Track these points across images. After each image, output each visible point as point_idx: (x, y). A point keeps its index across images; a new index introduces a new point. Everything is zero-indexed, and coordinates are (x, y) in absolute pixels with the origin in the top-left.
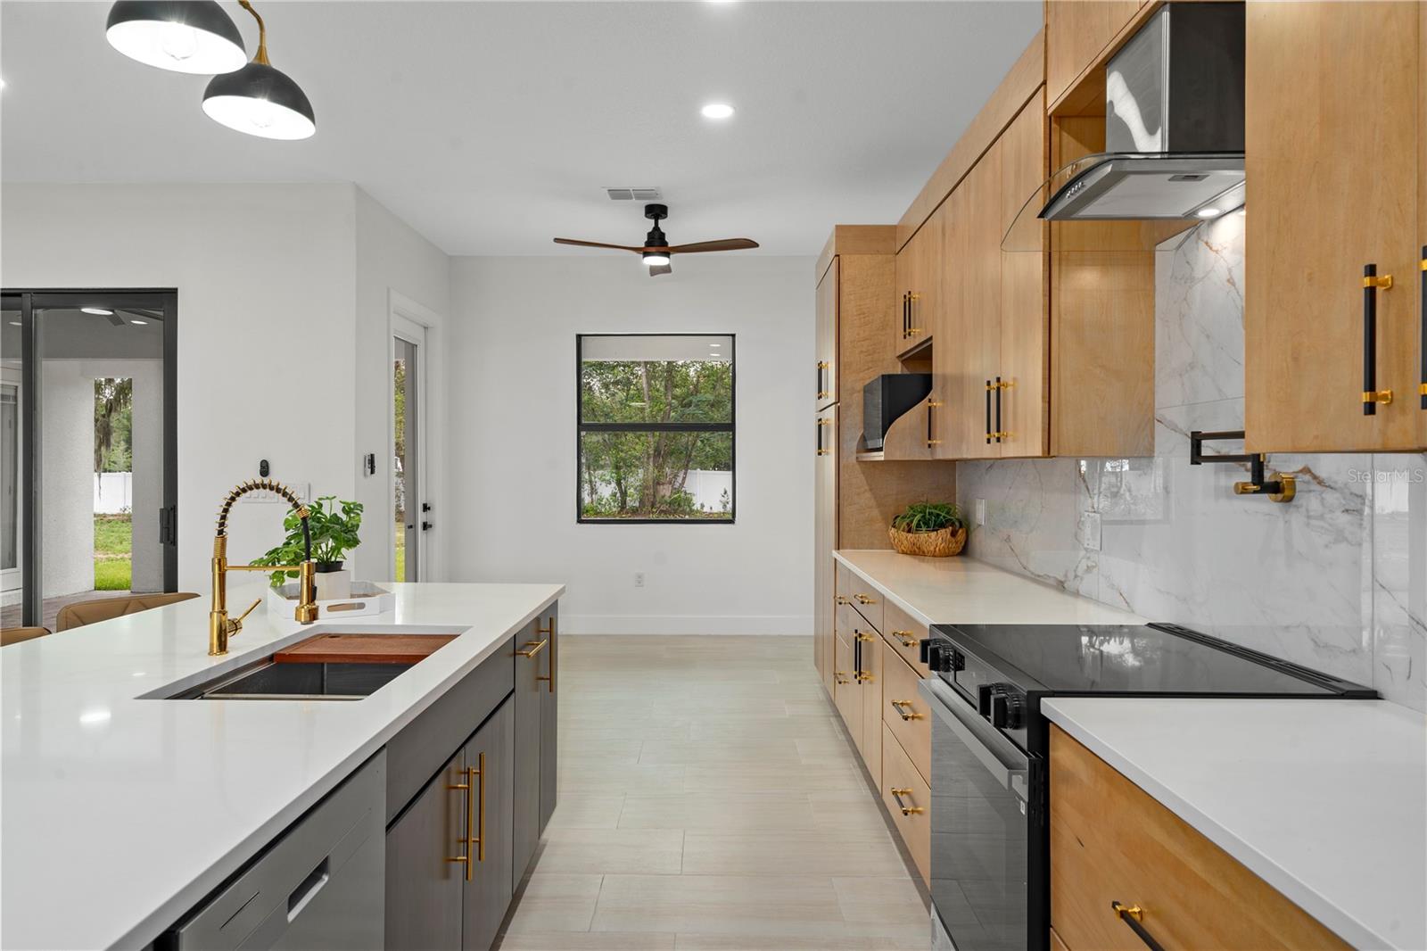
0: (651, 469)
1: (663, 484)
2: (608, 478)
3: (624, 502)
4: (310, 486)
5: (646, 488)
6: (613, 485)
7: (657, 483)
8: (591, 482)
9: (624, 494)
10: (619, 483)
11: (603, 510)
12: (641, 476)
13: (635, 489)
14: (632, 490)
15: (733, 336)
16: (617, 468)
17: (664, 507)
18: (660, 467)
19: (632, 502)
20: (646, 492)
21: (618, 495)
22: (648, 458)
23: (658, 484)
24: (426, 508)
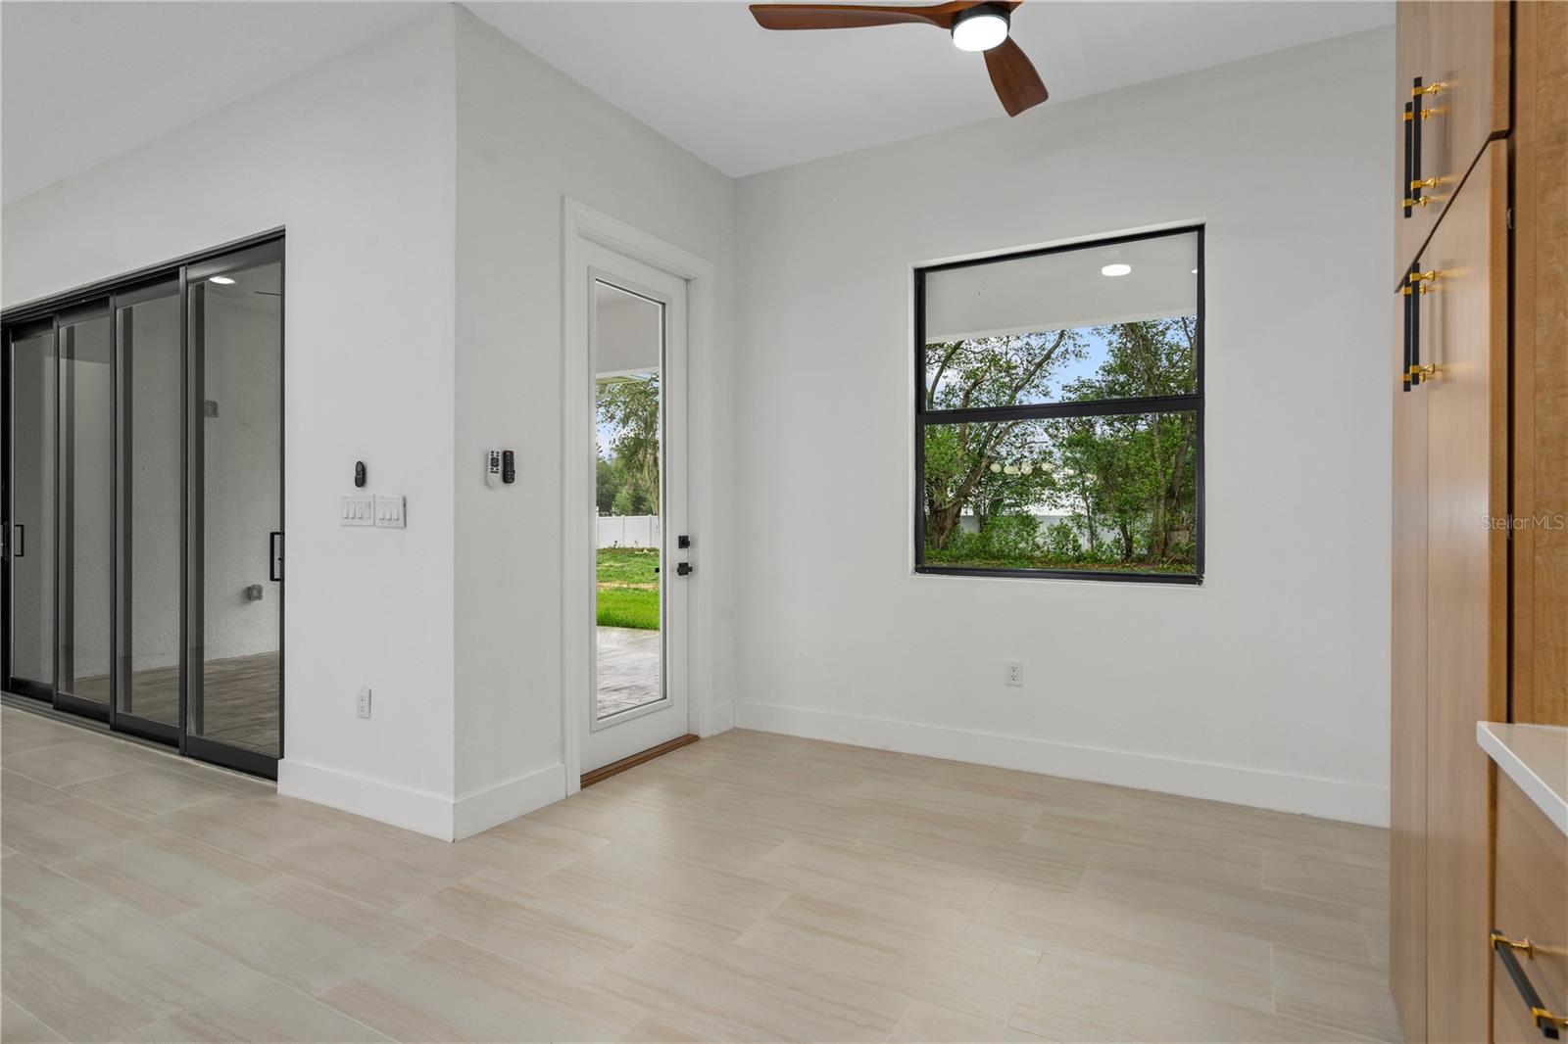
0: (1162, 512)
1: (1178, 530)
2: (1110, 522)
3: (1129, 550)
4: (404, 500)
5: (1157, 533)
6: (1117, 530)
7: (1170, 529)
8: (1091, 527)
9: (1129, 540)
10: (1123, 529)
11: (1104, 558)
12: (1150, 521)
13: (1142, 535)
14: (1138, 536)
15: (1200, 229)
16: (1122, 512)
17: (1179, 556)
18: (1174, 511)
19: (1140, 550)
20: (1156, 538)
21: (1123, 541)
22: (1158, 501)
23: (1172, 529)
24: (684, 542)
